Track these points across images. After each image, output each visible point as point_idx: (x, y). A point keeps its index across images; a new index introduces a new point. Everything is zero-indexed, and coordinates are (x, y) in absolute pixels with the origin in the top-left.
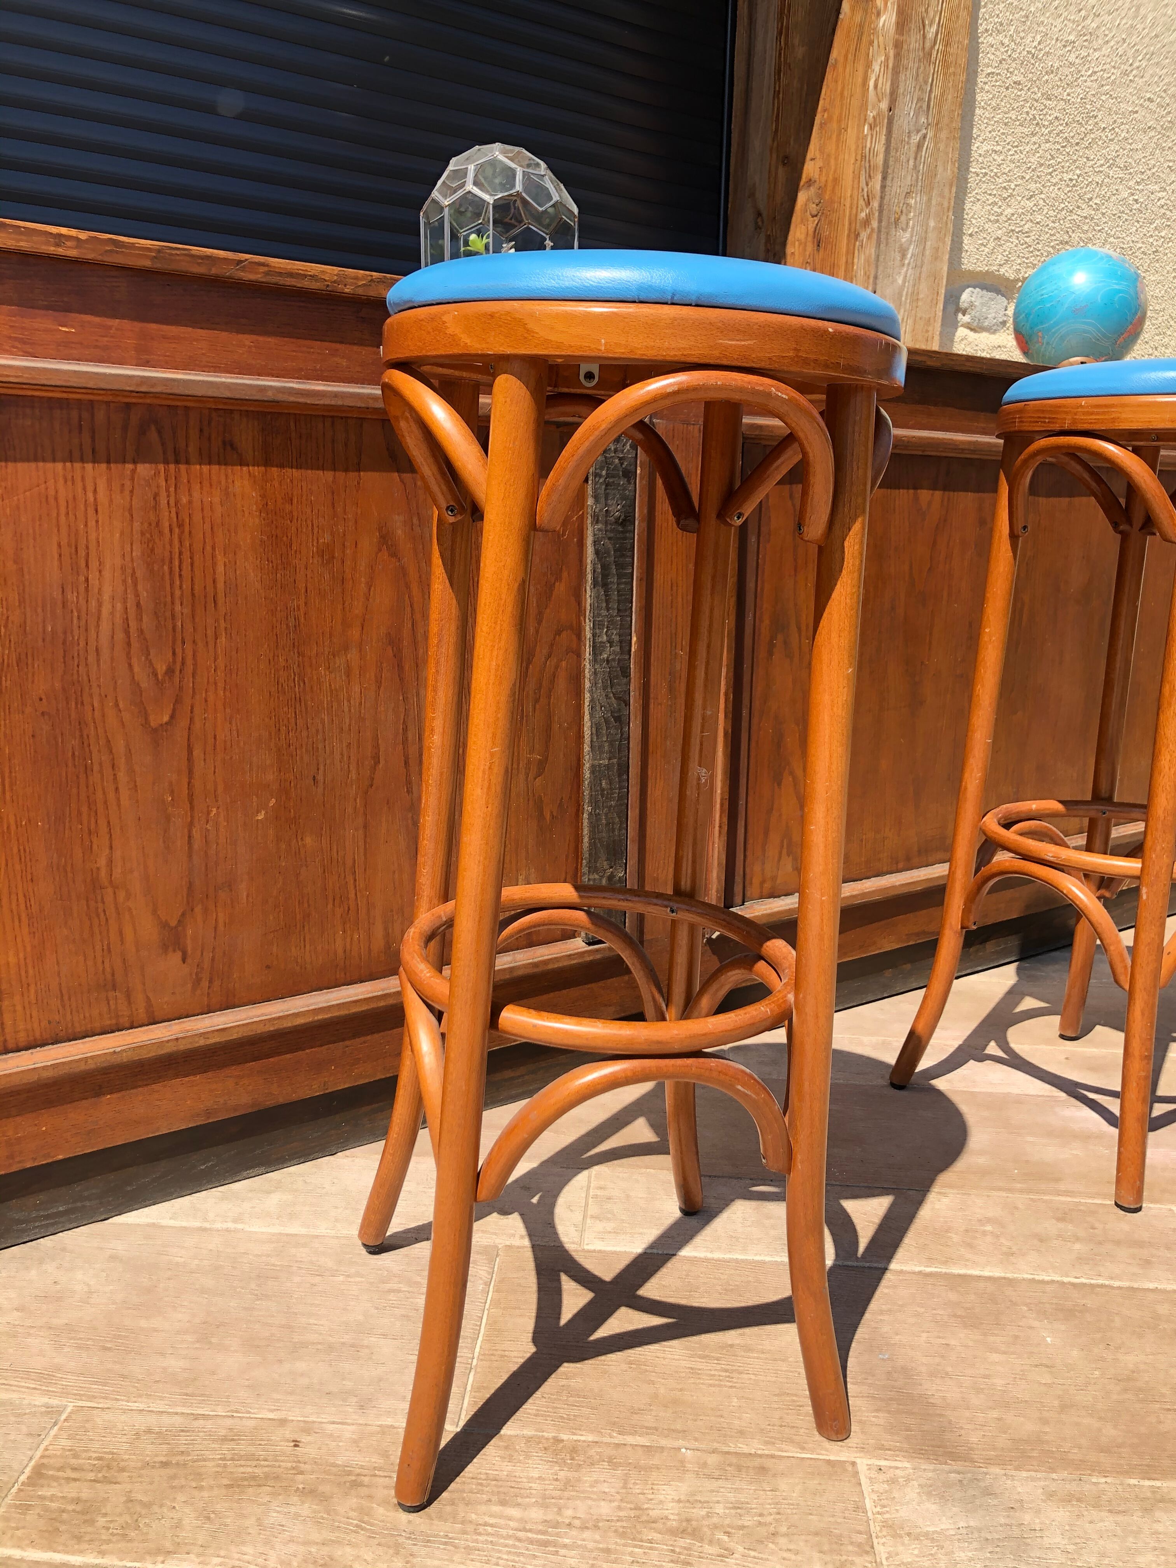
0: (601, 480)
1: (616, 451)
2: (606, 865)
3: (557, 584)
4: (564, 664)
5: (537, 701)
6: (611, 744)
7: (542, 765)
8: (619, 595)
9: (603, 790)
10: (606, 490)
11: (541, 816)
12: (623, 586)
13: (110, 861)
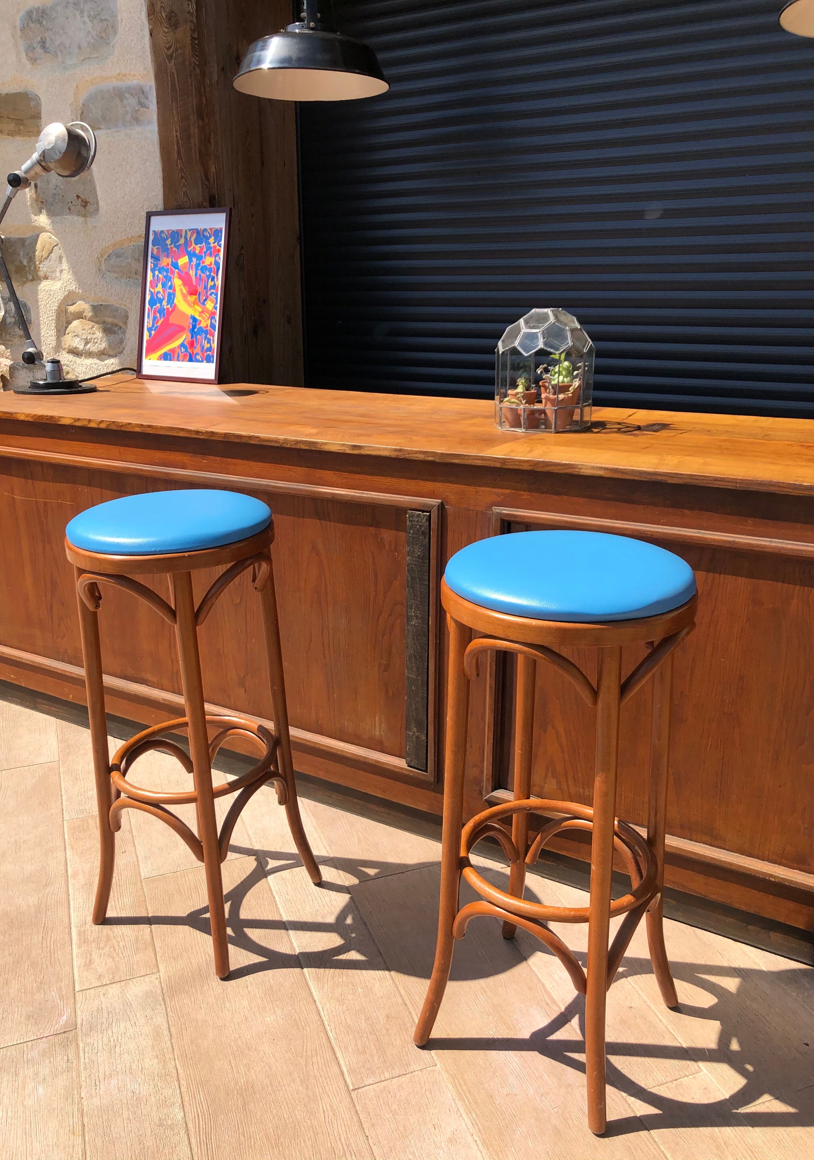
0: (410, 535)
1: (418, 521)
2: (415, 730)
3: (394, 581)
4: (399, 621)
5: (384, 635)
6: (418, 668)
7: (387, 668)
8: (420, 594)
9: (413, 691)
10: (412, 540)
11: (387, 692)
12: (423, 590)
13: (223, 647)
